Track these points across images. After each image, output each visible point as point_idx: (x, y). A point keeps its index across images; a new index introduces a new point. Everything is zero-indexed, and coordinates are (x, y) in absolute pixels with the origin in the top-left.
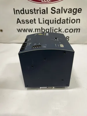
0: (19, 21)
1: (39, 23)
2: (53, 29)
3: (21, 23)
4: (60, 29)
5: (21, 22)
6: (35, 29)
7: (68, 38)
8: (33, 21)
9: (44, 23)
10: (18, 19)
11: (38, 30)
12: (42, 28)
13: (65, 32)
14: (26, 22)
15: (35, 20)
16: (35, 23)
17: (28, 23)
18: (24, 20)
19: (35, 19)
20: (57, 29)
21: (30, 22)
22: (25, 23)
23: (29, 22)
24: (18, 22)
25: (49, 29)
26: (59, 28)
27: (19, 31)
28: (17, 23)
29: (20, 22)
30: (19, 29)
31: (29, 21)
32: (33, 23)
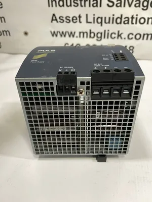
0: (54, 18)
1: (87, 22)
2: (108, 34)
3: (57, 22)
4: (120, 33)
5: (58, 20)
6: (80, 33)
7: (131, 48)
8: (77, 19)
9: (94, 22)
10: (54, 15)
11: (84, 33)
12: (90, 30)
13: (129, 38)
14: (65, 20)
15: (80, 17)
16: (80, 22)
17: (68, 21)
18: (63, 17)
19: (80, 15)
20: (115, 34)
21: (73, 20)
22: (65, 22)
23: (70, 21)
24: (52, 20)
25: (101, 34)
26: (119, 31)
27: (53, 36)
28: (52, 22)
29: (56, 20)
30: (54, 32)
31: (71, 19)
32: (76, 22)
